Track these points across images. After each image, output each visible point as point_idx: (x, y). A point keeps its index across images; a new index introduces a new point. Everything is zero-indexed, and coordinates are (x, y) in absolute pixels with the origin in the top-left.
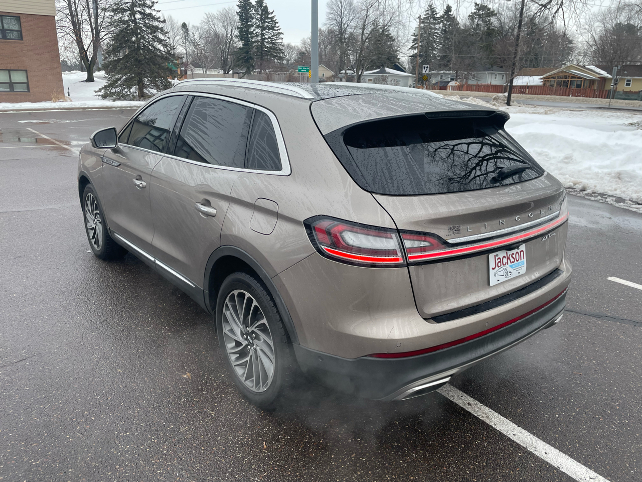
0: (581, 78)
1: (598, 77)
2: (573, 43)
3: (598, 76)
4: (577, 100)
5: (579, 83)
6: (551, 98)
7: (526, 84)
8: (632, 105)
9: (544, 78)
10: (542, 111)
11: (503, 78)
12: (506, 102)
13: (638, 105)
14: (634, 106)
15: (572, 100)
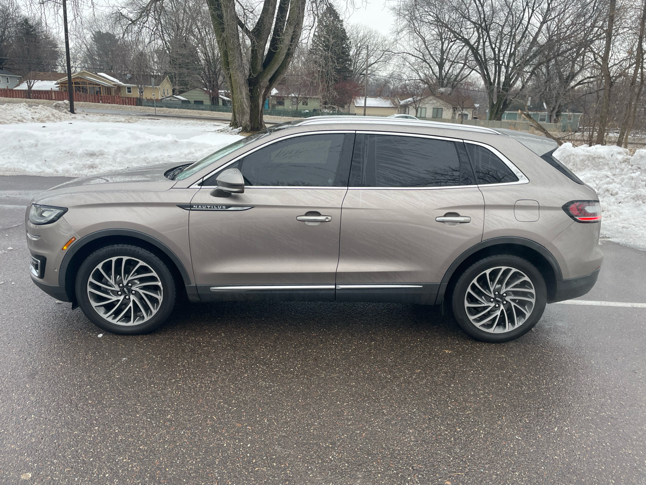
0: (99, 85)
1: (114, 85)
2: (57, 48)
3: (113, 83)
4: (112, 107)
5: (98, 90)
6: (85, 104)
7: (50, 89)
8: (163, 112)
9: (61, 83)
10: (123, 119)
11: (8, 82)
12: (69, 109)
13: (168, 112)
14: (165, 113)
15: (108, 107)
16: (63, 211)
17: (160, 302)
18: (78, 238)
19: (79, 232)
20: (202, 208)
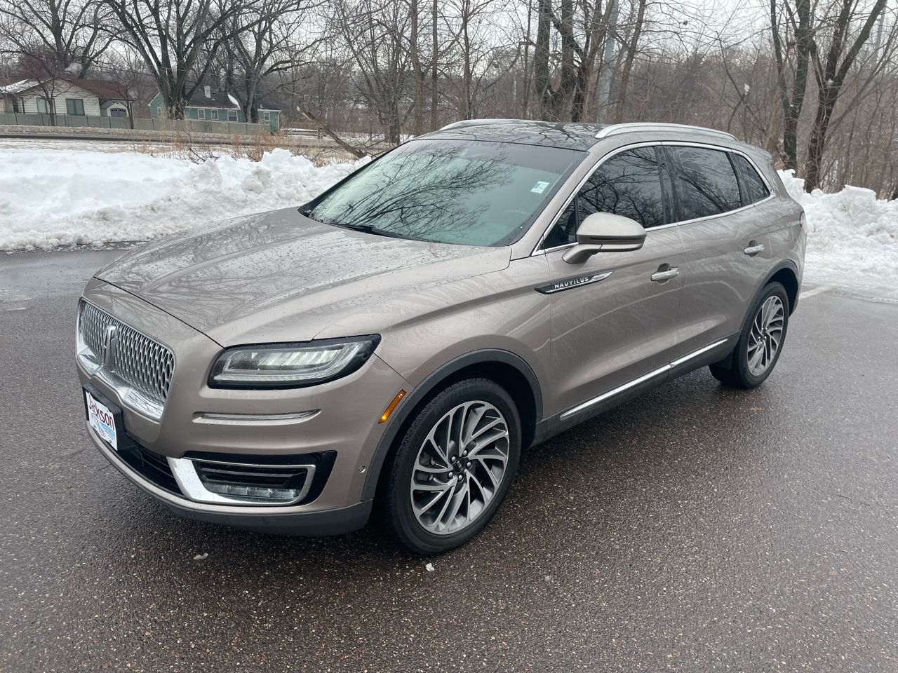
16: (370, 342)
17: (505, 465)
18: (410, 390)
19: (409, 380)
20: (565, 286)
